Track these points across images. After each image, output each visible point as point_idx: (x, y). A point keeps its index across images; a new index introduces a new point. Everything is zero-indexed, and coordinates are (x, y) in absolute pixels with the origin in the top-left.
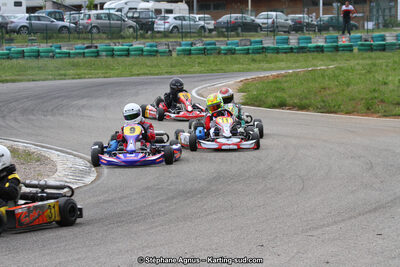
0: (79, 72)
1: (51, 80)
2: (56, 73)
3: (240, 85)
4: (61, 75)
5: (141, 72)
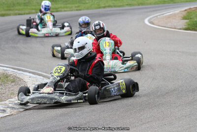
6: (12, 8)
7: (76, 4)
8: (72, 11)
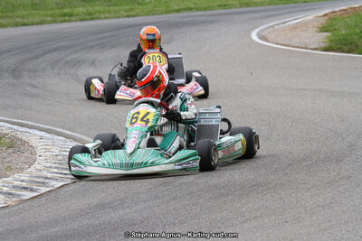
0: (90, 9)
1: (50, 23)
2: (58, 11)
3: (324, 20)
4: (65, 15)
5: (183, 6)
6: (10, 14)
7: (127, 5)
8: (119, 17)
